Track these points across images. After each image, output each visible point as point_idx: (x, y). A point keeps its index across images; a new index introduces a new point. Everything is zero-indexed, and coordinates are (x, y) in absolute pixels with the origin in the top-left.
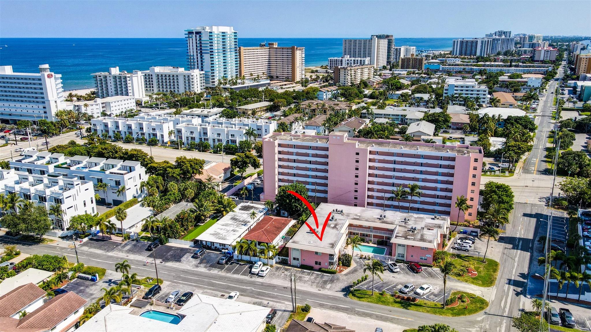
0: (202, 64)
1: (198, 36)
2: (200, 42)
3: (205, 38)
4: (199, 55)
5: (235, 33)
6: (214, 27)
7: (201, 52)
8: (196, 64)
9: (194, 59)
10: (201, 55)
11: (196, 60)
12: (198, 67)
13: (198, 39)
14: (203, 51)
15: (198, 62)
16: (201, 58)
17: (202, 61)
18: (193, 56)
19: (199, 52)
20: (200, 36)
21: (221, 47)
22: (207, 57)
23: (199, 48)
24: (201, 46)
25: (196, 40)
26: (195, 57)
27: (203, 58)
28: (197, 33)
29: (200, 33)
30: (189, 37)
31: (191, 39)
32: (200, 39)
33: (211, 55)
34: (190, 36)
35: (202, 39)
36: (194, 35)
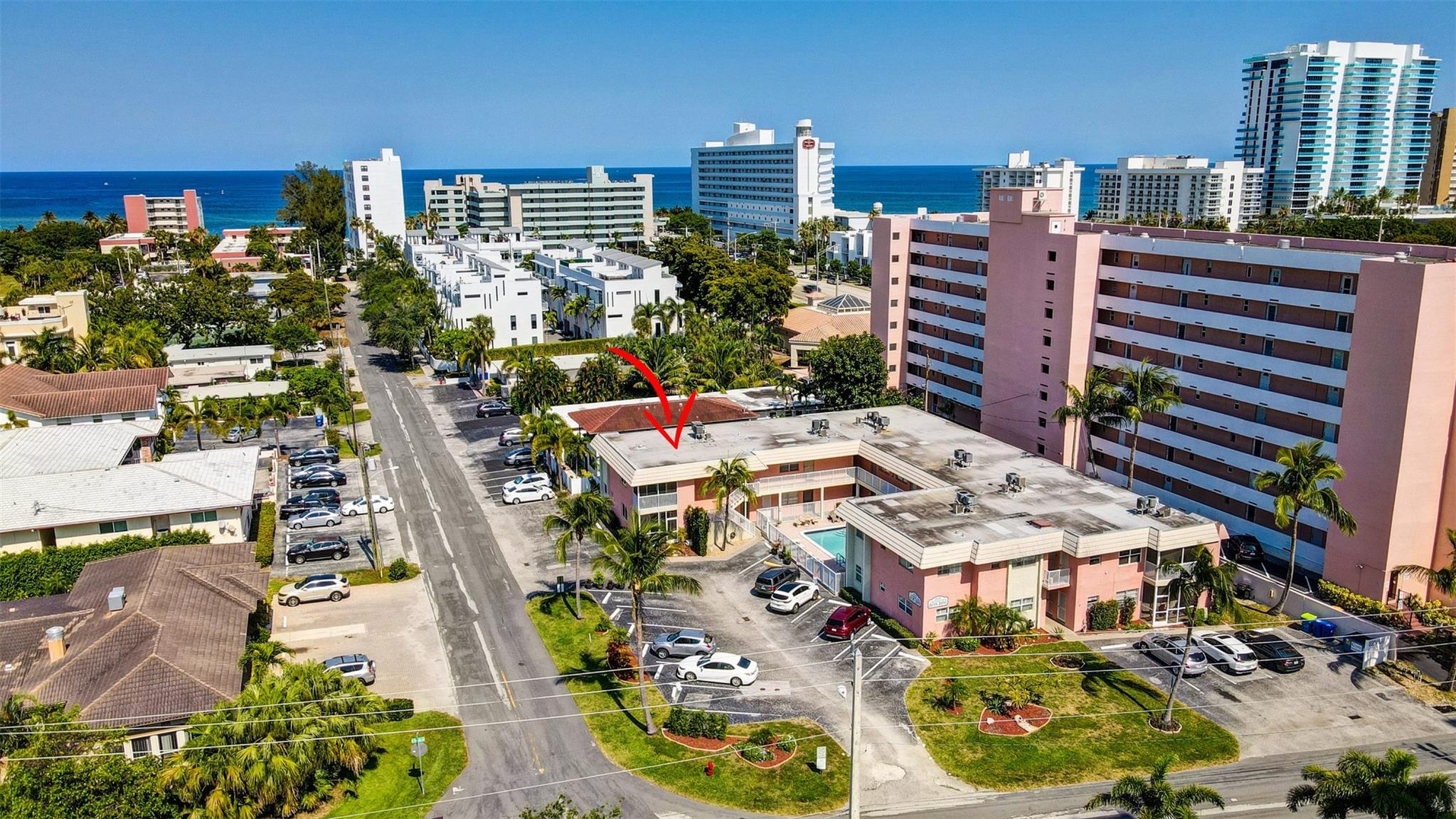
0: (1275, 151)
1: (1277, 72)
2: (1281, 90)
3: (1296, 75)
4: (1271, 125)
5: (1424, 63)
6: (1332, 44)
7: (1278, 116)
8: (1259, 151)
9: (1256, 138)
10: (1277, 125)
11: (1260, 142)
12: (1263, 160)
13: (1276, 80)
14: (1284, 115)
15: (1264, 145)
16: (1276, 134)
17: (1275, 143)
18: (1256, 129)
19: (1273, 116)
20: (1283, 72)
21: (1354, 103)
22: (1292, 132)
23: (1273, 107)
24: (1280, 99)
25: (1271, 85)
26: (1260, 133)
27: (1281, 133)
28: (1276, 64)
29: (1285, 62)
30: (1253, 78)
31: (1257, 83)
32: (1282, 81)
33: (1303, 124)
34: (1258, 73)
35: (1288, 79)
36: (1267, 72)
